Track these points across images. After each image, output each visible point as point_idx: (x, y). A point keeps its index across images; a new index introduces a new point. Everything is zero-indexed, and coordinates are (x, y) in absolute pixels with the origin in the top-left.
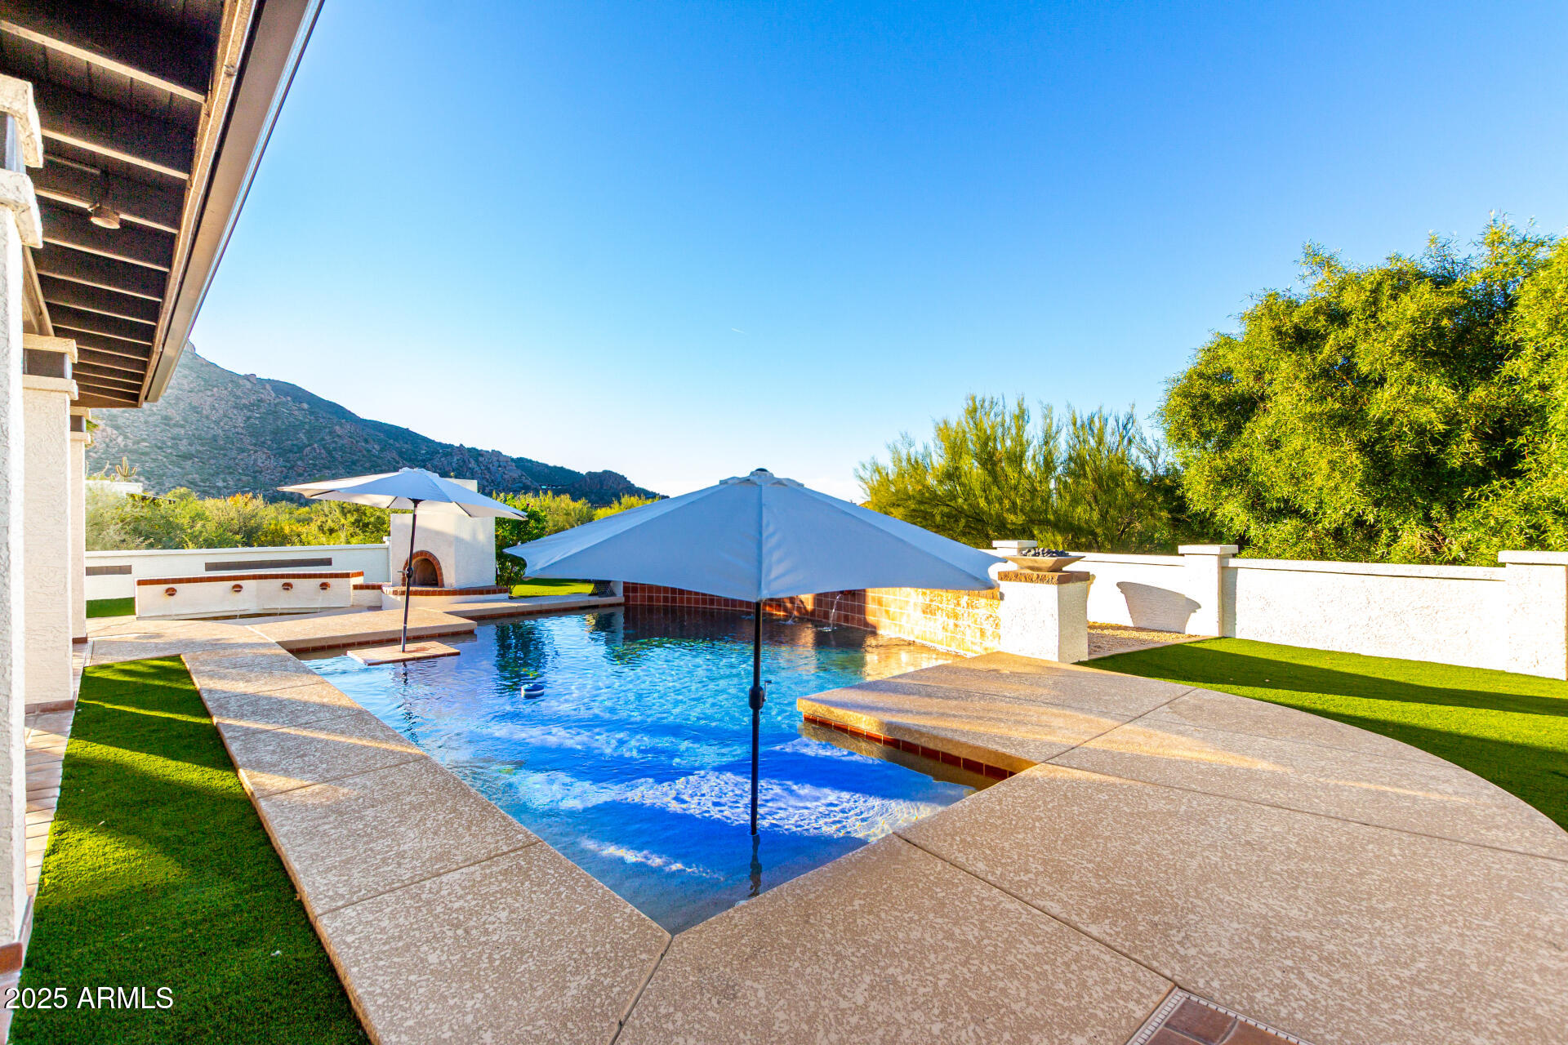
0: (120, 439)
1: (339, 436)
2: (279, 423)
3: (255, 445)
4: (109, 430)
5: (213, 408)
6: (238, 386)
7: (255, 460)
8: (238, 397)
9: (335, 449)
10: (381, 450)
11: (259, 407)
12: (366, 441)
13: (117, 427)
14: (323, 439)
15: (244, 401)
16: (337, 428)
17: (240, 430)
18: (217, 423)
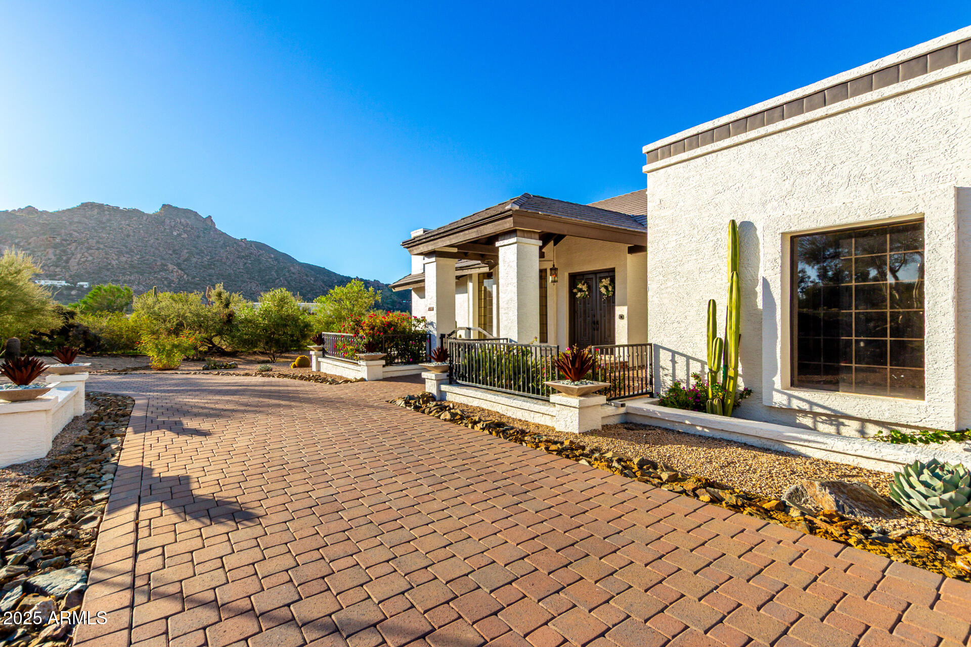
0: (185, 276)
1: (293, 273)
2: (261, 266)
3: (250, 279)
4: (180, 271)
5: (227, 258)
6: (240, 246)
7: (251, 288)
8: (239, 252)
9: (291, 280)
10: (315, 281)
11: (250, 257)
12: (307, 275)
13: (182, 269)
14: (285, 275)
15: (243, 254)
16: (292, 268)
17: (241, 270)
18: (230, 266)
